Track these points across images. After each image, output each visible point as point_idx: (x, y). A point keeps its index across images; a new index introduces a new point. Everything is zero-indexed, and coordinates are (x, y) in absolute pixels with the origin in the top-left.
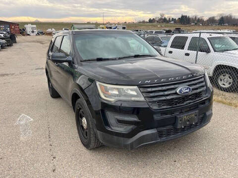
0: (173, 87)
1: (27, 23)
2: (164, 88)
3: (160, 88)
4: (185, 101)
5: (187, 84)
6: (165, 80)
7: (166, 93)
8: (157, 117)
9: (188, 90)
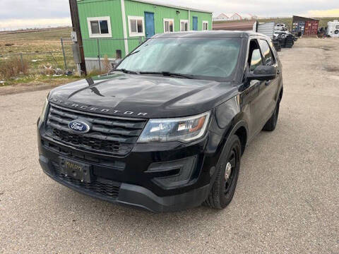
1: (332, 19)
9: (80, 128)
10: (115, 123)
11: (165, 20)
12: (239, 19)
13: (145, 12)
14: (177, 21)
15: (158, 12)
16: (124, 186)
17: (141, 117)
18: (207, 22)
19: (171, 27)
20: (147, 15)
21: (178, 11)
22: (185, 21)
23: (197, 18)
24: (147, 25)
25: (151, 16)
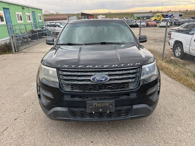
0: (89, 74)
1: (99, 14)
2: (79, 74)
3: (75, 74)
4: (101, 89)
5: (107, 73)
6: (82, 66)
7: (80, 78)
8: (67, 98)
9: (104, 79)
10: (124, 72)
11: (17, 13)
12: (49, 14)
13: (3, 8)
14: (24, 14)
15: (12, 8)
16: (135, 107)
17: (137, 65)
18: (40, 15)
19: (21, 17)
20: (5, 10)
21: (23, 7)
22: (29, 14)
23: (34, 12)
24: (6, 16)
25: (8, 10)
